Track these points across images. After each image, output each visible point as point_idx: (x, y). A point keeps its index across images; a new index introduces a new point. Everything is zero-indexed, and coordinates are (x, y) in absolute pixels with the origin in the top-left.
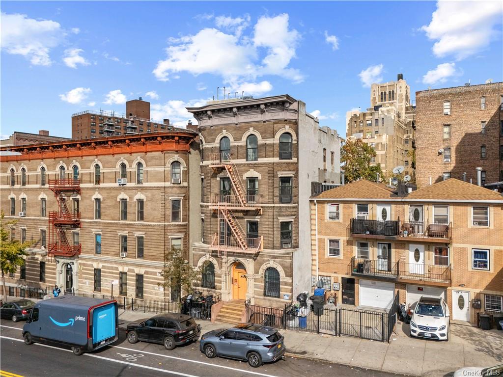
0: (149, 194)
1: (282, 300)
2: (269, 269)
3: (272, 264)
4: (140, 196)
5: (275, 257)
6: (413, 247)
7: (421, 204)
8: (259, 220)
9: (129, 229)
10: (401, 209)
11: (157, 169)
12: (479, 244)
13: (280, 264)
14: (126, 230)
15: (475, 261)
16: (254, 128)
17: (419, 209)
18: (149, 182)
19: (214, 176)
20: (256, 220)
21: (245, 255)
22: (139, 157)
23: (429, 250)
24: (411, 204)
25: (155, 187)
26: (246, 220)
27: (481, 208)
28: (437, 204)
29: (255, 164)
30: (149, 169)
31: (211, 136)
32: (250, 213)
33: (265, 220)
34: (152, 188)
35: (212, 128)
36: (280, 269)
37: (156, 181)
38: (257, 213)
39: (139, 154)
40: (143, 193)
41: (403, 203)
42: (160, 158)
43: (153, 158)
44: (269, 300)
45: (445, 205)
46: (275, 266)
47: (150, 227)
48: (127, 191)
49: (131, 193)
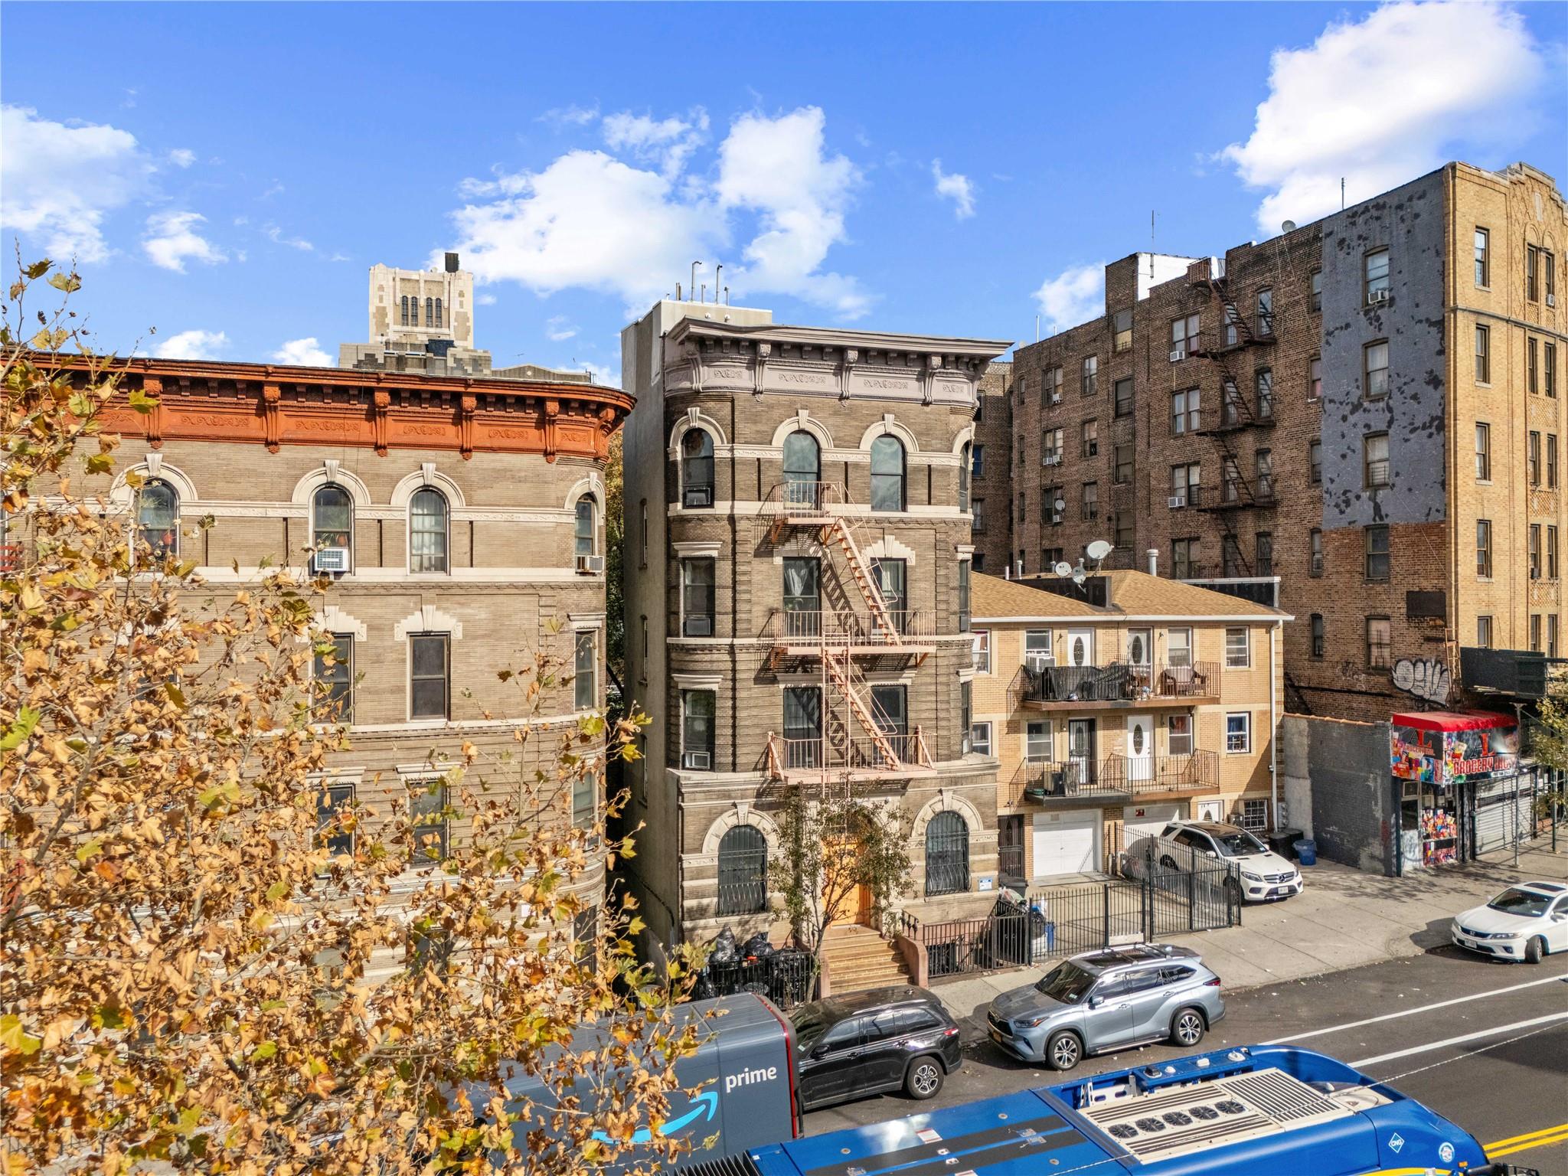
0: (480, 611)
1: (976, 895)
2: (940, 816)
3: (950, 801)
4: (435, 619)
5: (955, 781)
6: (1133, 721)
7: (1148, 627)
8: (908, 682)
9: (368, 755)
12: (1236, 702)
13: (968, 798)
14: (351, 763)
15: (1230, 738)
16: (897, 417)
17: (1143, 637)
18: (480, 565)
19: (765, 550)
20: (901, 681)
21: (881, 787)
23: (1162, 725)
25: (512, 586)
26: (870, 684)
27: (1237, 630)
28: (1174, 626)
29: (902, 521)
30: (479, 517)
31: (755, 422)
32: (884, 663)
34: (498, 588)
38: (903, 663)
40: (446, 610)
41: (1118, 625)
43: (501, 475)
44: (942, 903)
45: (1185, 627)
46: (956, 806)
48: (357, 600)
49: (377, 608)
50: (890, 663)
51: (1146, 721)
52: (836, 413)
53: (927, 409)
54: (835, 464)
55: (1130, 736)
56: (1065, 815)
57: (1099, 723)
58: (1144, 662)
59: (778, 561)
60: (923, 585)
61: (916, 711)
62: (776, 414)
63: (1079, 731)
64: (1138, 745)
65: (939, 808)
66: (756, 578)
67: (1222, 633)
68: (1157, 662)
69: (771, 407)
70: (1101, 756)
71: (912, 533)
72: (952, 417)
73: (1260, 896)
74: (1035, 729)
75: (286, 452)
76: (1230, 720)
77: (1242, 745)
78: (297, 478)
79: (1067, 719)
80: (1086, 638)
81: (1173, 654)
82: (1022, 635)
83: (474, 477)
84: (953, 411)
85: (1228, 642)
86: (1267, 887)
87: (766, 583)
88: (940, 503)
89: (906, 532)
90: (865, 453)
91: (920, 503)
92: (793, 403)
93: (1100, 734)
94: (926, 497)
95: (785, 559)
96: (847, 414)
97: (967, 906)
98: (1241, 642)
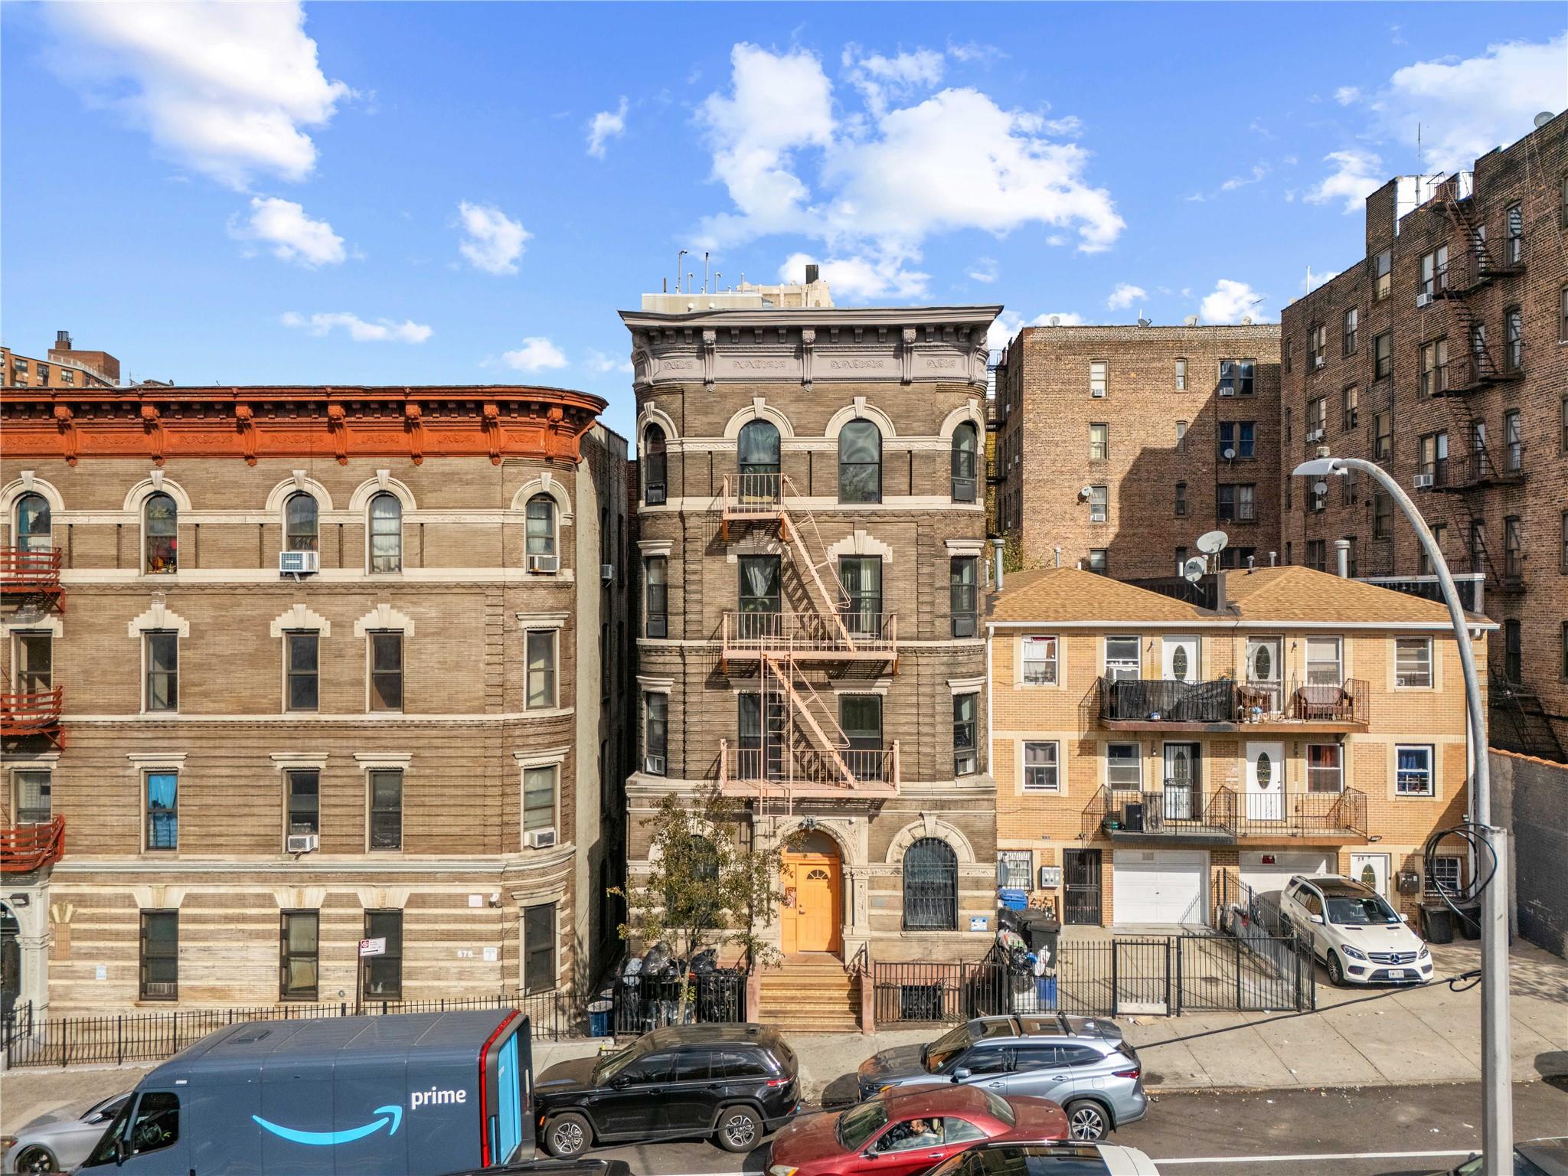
0: (430, 610)
1: (966, 935)
2: (921, 843)
3: (933, 826)
4: (386, 616)
5: (941, 805)
6: (1254, 748)
7: (1277, 635)
8: (884, 692)
9: (331, 742)
10: (1227, 649)
11: (469, 519)
12: (1410, 732)
13: (958, 825)
14: (317, 749)
15: (1401, 776)
16: (869, 399)
17: (1271, 647)
18: (430, 565)
19: (718, 548)
20: (874, 691)
21: (840, 806)
22: (384, 474)
23: (1296, 755)
24: (1253, 634)
25: (458, 585)
26: (837, 692)
27: (1414, 641)
28: (1314, 635)
29: (874, 513)
30: (429, 519)
31: (706, 414)
32: (854, 669)
33: (908, 690)
34: (447, 587)
35: (711, 387)
36: (957, 841)
37: (467, 564)
38: (877, 670)
39: (385, 460)
40: (400, 609)
41: (1233, 632)
42: (485, 481)
43: (449, 478)
44: (921, 940)
45: (1334, 635)
46: (941, 833)
47: (434, 733)
48: (322, 599)
49: (340, 606)
50: (861, 670)
51: (1274, 749)
52: (798, 399)
53: (907, 388)
54: (796, 455)
55: (1251, 767)
56: (1160, 855)
57: (1205, 748)
58: (1272, 676)
59: (732, 559)
60: (901, 584)
61: (894, 724)
62: (729, 404)
63: (1180, 757)
64: (1264, 777)
65: (919, 833)
66: (707, 577)
67: (1391, 644)
68: (1289, 677)
69: (724, 396)
70: (1207, 788)
71: (888, 527)
72: (941, 396)
73: (1363, 978)
74: (1120, 752)
75: (263, 464)
76: (1401, 753)
77: (1423, 786)
78: (271, 487)
79: (1160, 742)
80: (1190, 647)
81: (1315, 668)
82: (1102, 643)
83: (425, 481)
84: (941, 389)
85: (1399, 656)
86: (1372, 967)
87: (718, 583)
88: (922, 493)
89: (880, 526)
90: (831, 441)
91: (899, 493)
92: (746, 390)
93: (1207, 763)
94: (906, 487)
95: (739, 556)
96: (811, 400)
97: (955, 947)
98: (1423, 655)
